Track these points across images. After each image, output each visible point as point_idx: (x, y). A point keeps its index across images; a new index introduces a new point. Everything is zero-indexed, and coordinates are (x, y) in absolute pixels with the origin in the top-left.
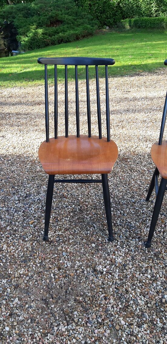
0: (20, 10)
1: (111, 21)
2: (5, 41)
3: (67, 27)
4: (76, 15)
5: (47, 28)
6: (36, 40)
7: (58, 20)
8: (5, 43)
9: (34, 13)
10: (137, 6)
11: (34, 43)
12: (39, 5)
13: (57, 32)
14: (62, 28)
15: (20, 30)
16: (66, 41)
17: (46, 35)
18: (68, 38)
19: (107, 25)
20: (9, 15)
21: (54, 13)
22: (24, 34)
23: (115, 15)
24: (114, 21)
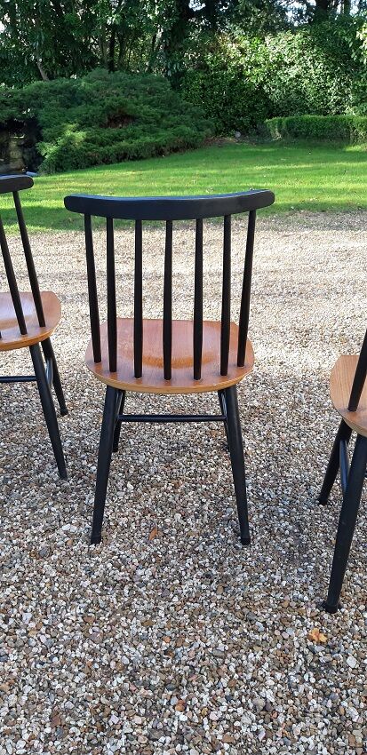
0: (55, 92)
1: (246, 120)
2: (24, 153)
3: (143, 130)
4: (170, 105)
5: (100, 130)
6: (71, 152)
7: (126, 115)
8: (25, 156)
9: (82, 99)
10: (298, 92)
11: (66, 158)
12: (94, 84)
13: (117, 139)
14: (130, 130)
15: (45, 132)
16: (134, 156)
17: (94, 143)
18: (137, 151)
19: (236, 130)
20: (33, 101)
21: (116, 101)
22: (52, 139)
23: (253, 109)
24: (251, 122)
